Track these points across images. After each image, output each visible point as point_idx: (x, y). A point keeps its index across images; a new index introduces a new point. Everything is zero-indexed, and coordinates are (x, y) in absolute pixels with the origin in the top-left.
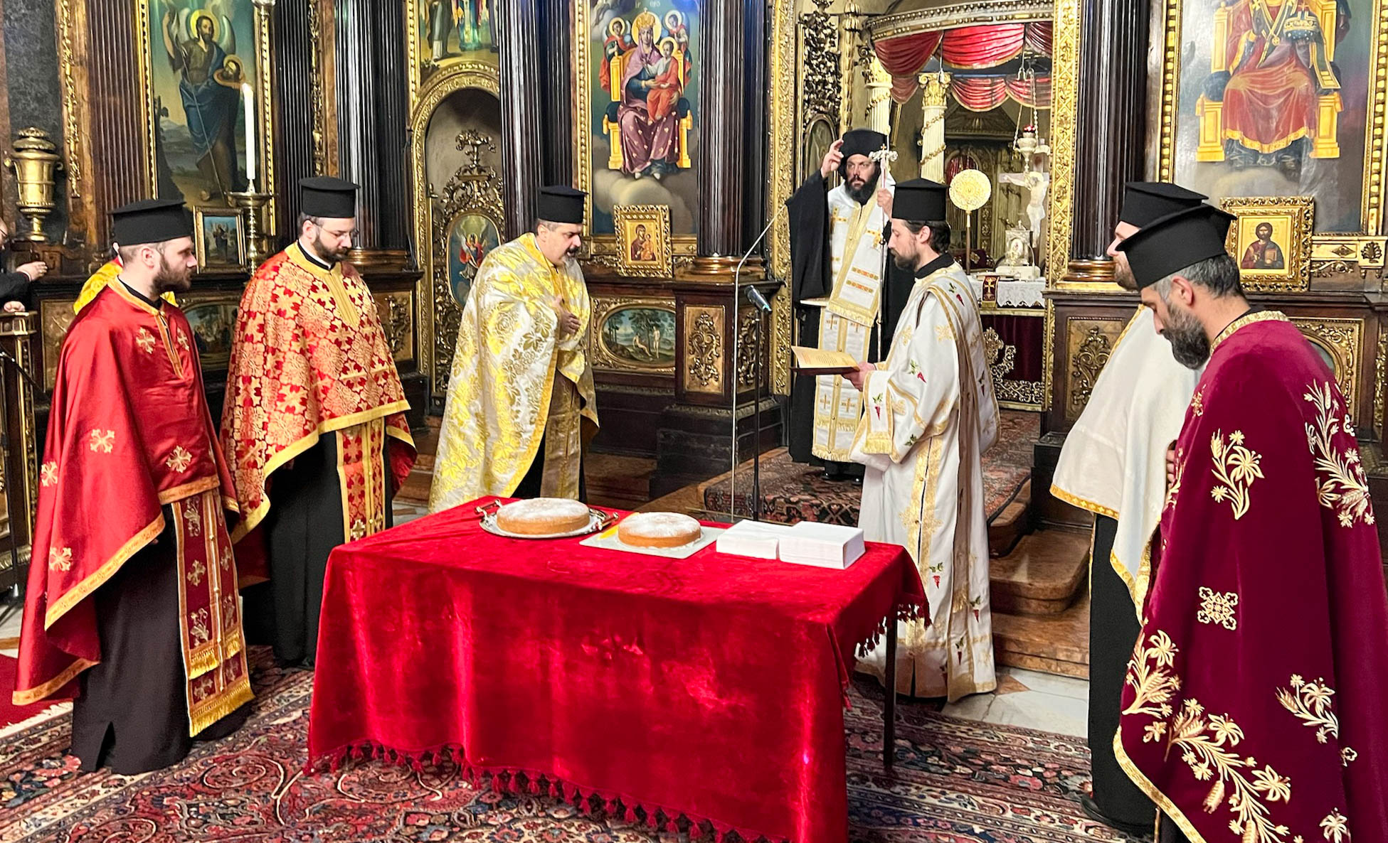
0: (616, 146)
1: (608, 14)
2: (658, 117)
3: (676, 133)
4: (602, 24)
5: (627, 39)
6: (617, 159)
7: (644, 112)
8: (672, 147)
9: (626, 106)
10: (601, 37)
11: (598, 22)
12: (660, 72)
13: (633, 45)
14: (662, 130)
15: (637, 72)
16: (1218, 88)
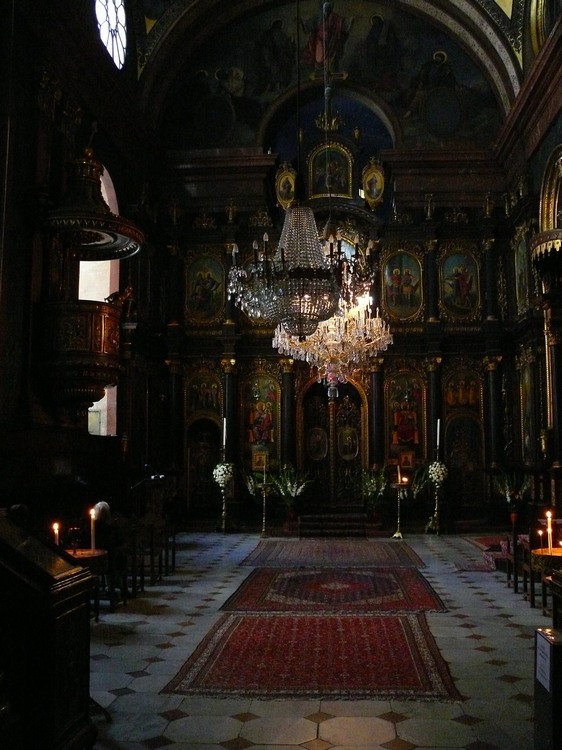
2: (264, 428)
3: (269, 433)
7: (260, 427)
8: (268, 437)
9: (255, 426)
14: (265, 433)
16: (396, 428)
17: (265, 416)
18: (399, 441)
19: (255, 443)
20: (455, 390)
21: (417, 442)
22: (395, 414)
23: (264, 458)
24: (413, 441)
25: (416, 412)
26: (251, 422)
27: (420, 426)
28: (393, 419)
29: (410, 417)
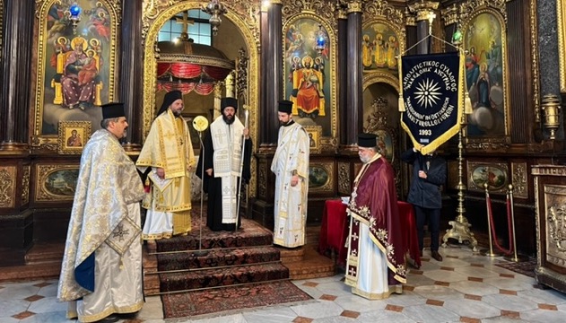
0: (58, 93)
1: (56, 35)
2: (84, 82)
3: (93, 90)
4: (53, 38)
5: (68, 47)
6: (59, 99)
7: (76, 79)
8: (92, 96)
9: (66, 76)
10: (52, 44)
11: (51, 37)
12: (87, 63)
13: (71, 49)
14: (86, 89)
15: (73, 61)
16: (295, 93)
17: (86, 61)
18: (299, 110)
19: (64, 106)
20: (371, 46)
21: (322, 113)
22: (295, 73)
23: (80, 131)
24: (317, 112)
25: (322, 71)
26: (60, 69)
27: (326, 92)
28: (292, 79)
29: (314, 78)
